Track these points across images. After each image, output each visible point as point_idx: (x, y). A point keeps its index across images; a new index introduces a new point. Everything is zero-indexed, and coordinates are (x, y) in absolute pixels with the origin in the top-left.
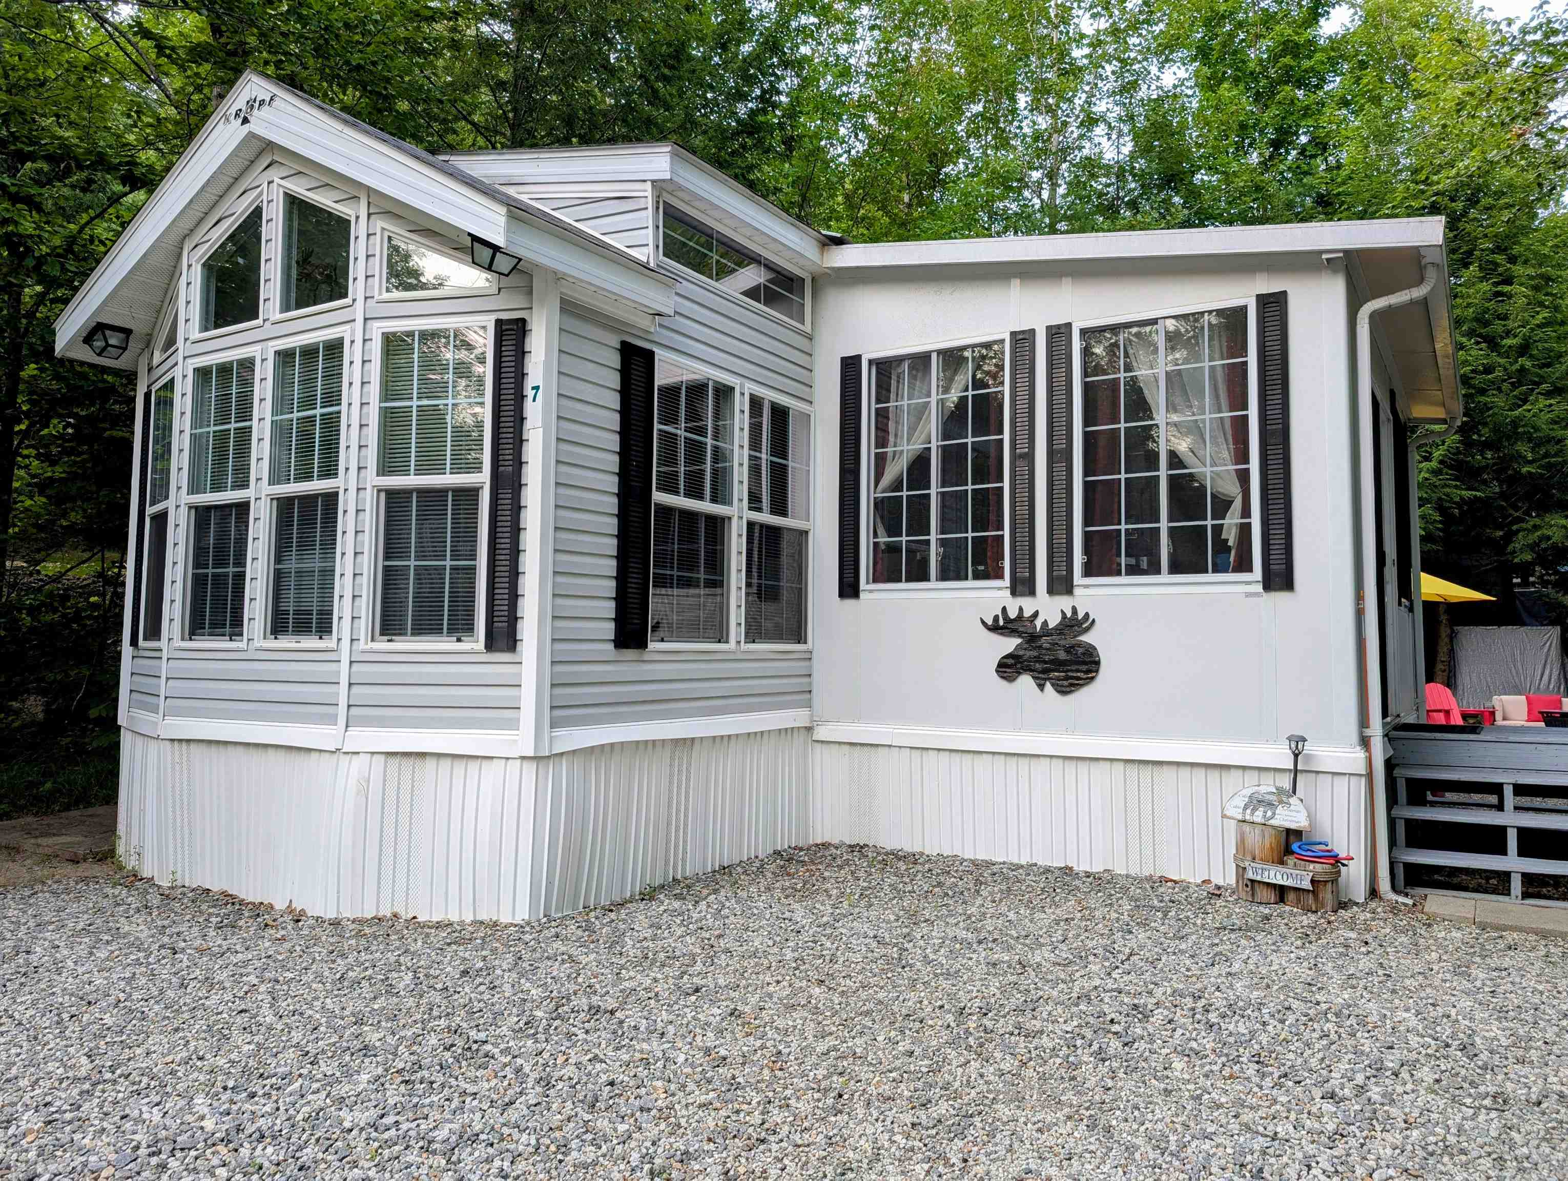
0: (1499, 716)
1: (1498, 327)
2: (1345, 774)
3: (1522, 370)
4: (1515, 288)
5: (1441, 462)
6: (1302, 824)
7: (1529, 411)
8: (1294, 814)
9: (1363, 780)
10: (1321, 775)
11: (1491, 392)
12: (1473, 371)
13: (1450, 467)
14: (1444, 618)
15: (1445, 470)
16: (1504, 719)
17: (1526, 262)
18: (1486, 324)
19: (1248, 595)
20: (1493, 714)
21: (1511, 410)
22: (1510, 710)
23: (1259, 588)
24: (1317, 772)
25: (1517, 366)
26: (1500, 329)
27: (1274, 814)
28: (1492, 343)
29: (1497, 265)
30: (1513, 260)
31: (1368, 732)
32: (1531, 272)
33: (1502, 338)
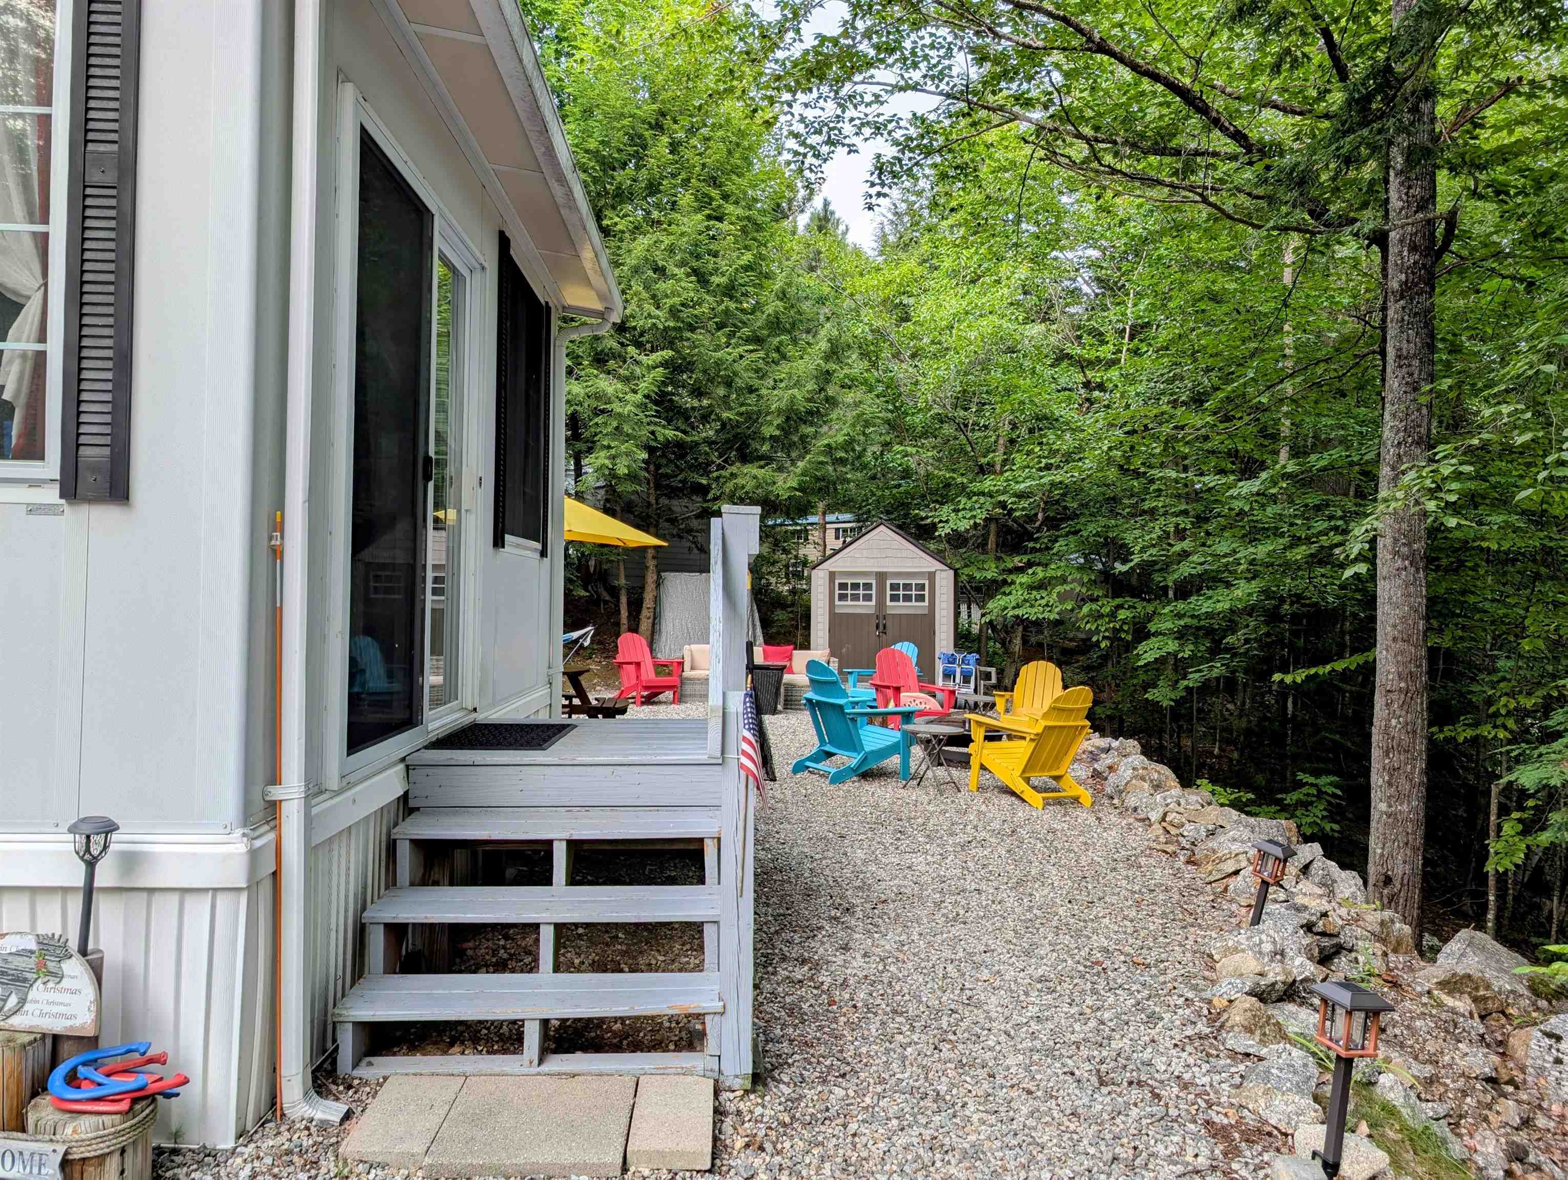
0: (687, 666)
1: (710, 263)
2: (206, 890)
3: (727, 312)
4: (725, 226)
5: (647, 396)
6: (77, 1022)
7: (730, 354)
8: (66, 998)
9: (244, 899)
10: (157, 897)
11: (699, 331)
12: (683, 305)
13: (656, 403)
14: (651, 564)
15: (650, 405)
16: (692, 668)
17: (736, 203)
18: (698, 257)
19: (33, 509)
20: (681, 664)
21: (715, 351)
22: (700, 660)
23: (51, 495)
24: (151, 891)
25: (723, 307)
26: (710, 266)
27: (23, 1001)
28: (702, 278)
29: (711, 199)
30: (725, 197)
31: (276, 793)
32: (739, 211)
33: (712, 275)
